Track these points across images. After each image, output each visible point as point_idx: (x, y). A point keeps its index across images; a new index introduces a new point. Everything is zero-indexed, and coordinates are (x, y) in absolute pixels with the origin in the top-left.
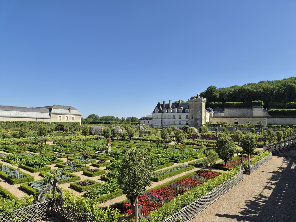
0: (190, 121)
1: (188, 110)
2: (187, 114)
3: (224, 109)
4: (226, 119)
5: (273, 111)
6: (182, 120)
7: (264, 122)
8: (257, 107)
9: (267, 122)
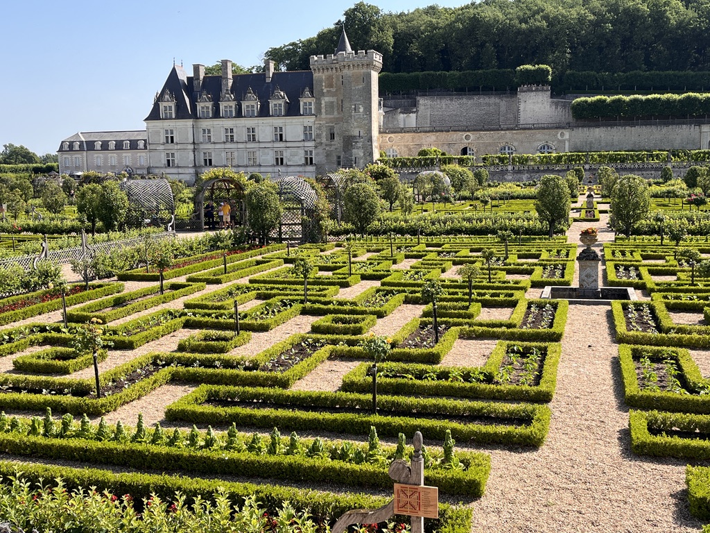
0: (320, 150)
1: (310, 104)
2: (309, 121)
3: (418, 98)
4: (432, 137)
5: (586, 102)
6: (289, 144)
7: (559, 141)
8: (532, 91)
9: (567, 144)
